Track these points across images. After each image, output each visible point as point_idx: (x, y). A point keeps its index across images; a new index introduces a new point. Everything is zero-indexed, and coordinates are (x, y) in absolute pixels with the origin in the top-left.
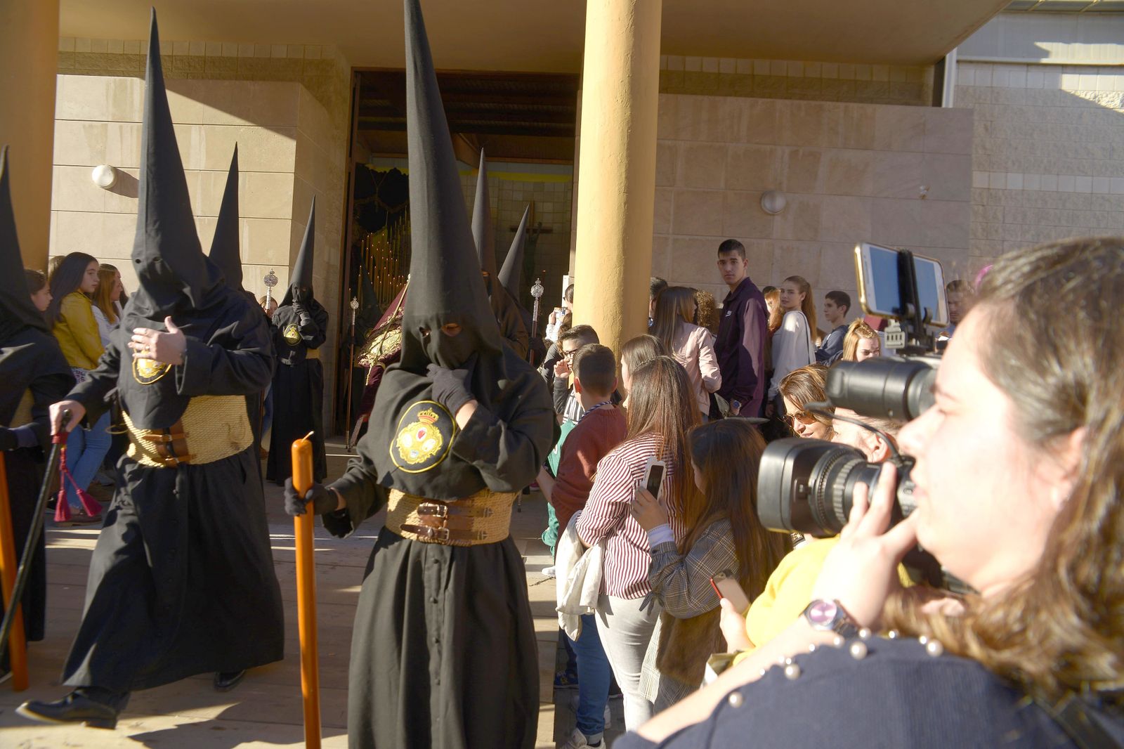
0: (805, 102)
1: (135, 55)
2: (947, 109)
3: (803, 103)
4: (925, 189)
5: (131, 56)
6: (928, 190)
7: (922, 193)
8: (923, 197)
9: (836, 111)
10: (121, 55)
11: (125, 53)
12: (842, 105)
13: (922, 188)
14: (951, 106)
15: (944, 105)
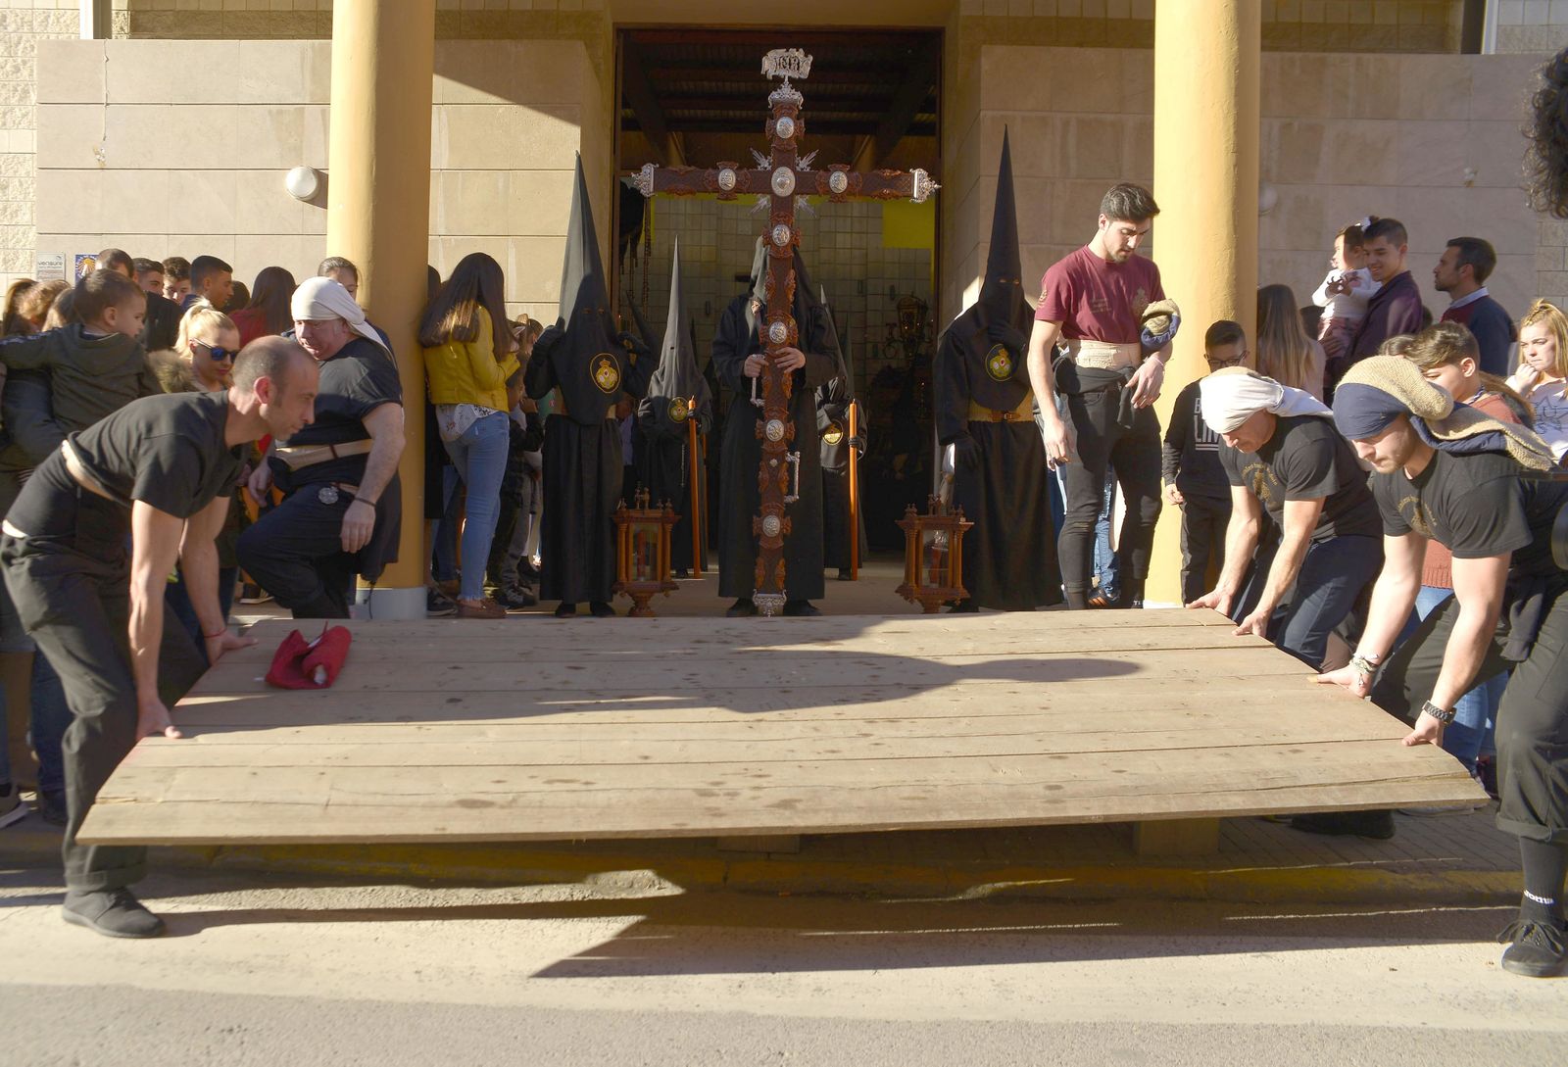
0: (1300, 55)
1: (311, 11)
2: (1488, 57)
3: (1297, 55)
4: (1471, 173)
5: (304, 14)
6: (1475, 173)
7: (1467, 178)
8: (1469, 184)
9: (1343, 65)
10: (290, 12)
11: (295, 9)
12: (1352, 57)
13: (1467, 171)
14: (1492, 52)
15: (1483, 52)
